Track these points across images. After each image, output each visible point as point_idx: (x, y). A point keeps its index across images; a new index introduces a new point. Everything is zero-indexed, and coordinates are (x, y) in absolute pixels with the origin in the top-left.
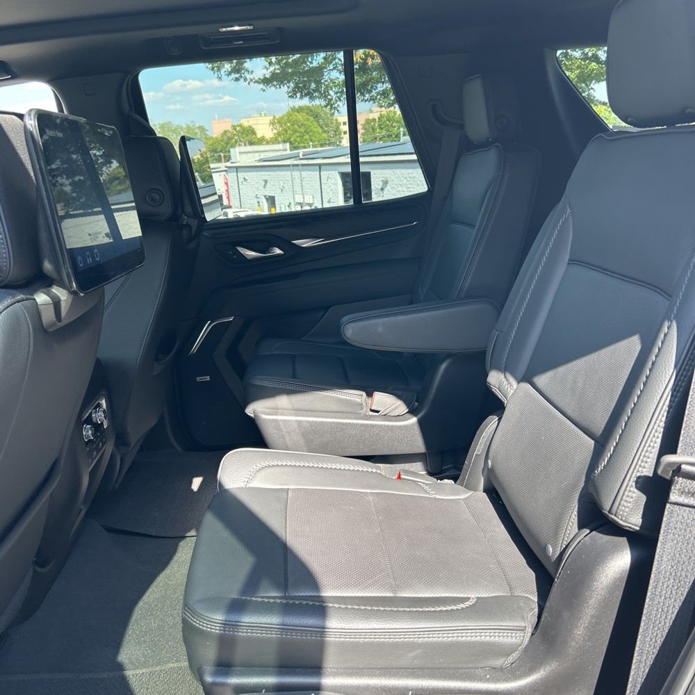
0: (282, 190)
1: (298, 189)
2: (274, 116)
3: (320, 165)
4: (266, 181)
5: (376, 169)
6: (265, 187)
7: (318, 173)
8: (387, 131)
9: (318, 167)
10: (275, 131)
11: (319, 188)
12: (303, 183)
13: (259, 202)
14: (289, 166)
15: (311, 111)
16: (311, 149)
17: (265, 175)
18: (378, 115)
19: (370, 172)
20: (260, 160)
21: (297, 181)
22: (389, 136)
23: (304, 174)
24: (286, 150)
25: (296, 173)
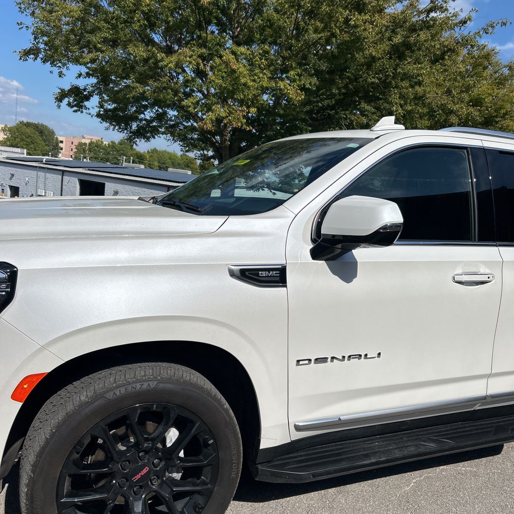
0: (26, 184)
1: (41, 185)
2: (6, 125)
3: (63, 172)
4: (13, 175)
5: (109, 182)
6: (11, 179)
7: (60, 177)
8: (95, 154)
9: (61, 172)
10: (6, 137)
11: (60, 187)
12: (47, 182)
13: (3, 190)
14: (36, 167)
15: (37, 127)
16: (50, 158)
17: (13, 170)
18: (89, 141)
19: (104, 184)
20: (7, 158)
21: (41, 179)
22: (95, 158)
23: (48, 175)
24: (24, 154)
25: (41, 174)
